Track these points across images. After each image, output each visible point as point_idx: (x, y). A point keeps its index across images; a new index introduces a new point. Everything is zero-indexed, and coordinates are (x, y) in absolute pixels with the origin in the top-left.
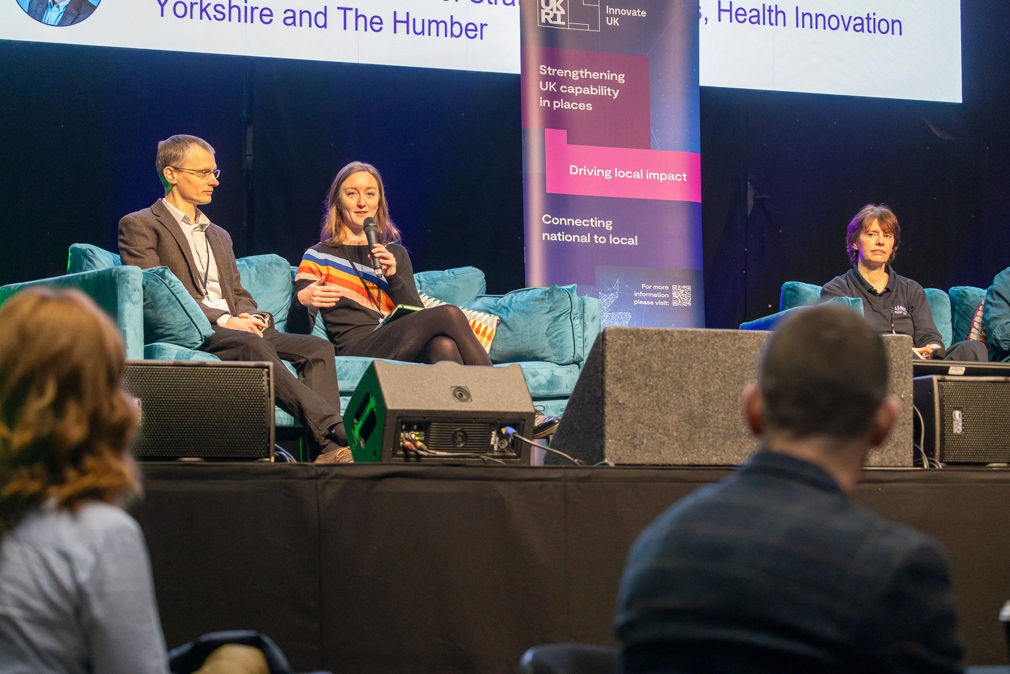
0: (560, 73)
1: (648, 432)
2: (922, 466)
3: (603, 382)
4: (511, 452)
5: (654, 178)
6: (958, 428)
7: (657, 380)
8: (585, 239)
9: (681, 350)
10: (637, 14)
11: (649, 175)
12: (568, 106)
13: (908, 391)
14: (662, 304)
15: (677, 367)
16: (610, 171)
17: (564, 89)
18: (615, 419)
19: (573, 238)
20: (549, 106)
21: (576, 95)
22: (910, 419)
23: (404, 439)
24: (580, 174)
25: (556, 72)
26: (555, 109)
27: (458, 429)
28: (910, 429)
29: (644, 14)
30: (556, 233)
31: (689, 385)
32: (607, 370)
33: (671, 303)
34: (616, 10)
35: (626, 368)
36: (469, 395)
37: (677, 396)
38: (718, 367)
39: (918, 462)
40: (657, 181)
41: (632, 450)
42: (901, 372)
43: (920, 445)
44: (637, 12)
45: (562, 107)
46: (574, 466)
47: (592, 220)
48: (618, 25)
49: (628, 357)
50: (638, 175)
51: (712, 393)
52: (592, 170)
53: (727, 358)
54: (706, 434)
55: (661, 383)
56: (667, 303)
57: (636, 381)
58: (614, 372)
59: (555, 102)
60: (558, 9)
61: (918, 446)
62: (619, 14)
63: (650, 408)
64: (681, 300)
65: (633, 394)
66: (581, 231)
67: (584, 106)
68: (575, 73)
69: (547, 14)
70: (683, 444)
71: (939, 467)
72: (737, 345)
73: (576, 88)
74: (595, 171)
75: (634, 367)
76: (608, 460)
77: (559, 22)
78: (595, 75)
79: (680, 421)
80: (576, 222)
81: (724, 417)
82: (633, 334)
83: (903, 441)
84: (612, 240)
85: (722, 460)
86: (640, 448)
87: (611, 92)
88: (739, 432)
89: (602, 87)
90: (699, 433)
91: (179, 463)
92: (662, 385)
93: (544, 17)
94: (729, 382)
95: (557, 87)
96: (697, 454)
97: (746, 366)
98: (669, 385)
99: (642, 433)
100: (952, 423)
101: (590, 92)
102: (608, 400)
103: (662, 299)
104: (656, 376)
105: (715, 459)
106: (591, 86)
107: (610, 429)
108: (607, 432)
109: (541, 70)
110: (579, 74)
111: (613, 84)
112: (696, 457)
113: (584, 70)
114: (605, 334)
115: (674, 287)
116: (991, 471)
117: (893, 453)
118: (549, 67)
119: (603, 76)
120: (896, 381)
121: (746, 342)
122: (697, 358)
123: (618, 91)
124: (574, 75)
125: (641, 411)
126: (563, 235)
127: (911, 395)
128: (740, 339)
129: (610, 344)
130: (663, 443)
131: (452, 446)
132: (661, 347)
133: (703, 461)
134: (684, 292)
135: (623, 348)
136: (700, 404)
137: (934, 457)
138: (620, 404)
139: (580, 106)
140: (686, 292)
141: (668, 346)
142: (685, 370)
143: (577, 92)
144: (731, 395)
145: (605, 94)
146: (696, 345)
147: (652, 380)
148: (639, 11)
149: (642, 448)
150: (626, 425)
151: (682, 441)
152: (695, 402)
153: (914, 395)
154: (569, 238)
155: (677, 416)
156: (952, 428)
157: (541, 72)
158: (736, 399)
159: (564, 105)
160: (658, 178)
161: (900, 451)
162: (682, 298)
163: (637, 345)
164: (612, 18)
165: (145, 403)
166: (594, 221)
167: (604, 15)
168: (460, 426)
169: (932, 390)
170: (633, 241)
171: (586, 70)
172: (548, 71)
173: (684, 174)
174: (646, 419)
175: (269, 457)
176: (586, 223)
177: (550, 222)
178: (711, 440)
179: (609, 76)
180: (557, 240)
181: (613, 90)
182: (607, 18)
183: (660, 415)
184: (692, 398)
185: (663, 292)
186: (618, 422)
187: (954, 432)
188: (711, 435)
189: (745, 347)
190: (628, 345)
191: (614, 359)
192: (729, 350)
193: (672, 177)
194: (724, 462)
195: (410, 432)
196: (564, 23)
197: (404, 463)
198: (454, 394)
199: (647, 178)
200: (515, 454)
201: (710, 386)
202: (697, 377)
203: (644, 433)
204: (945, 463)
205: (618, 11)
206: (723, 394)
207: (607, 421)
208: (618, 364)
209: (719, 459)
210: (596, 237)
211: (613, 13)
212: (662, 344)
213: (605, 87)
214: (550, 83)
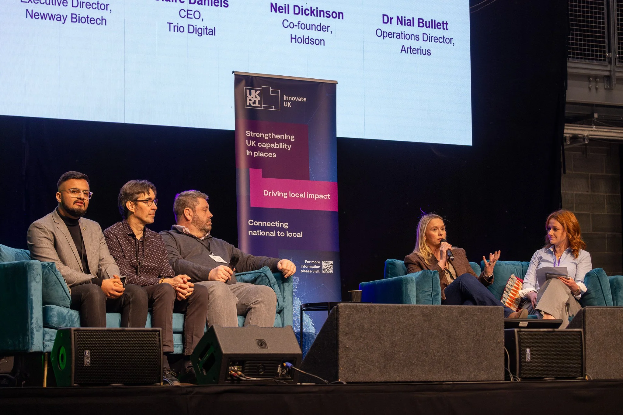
0: (258, 135)
1: (362, 363)
2: (511, 380)
3: (337, 335)
4: (288, 376)
5: (312, 197)
6: (528, 358)
7: (367, 334)
8: (272, 234)
9: (380, 316)
10: (301, 100)
11: (309, 196)
12: (262, 155)
13: (502, 338)
14: (316, 272)
15: (378, 326)
16: (286, 193)
17: (260, 145)
18: (344, 356)
19: (265, 233)
20: (252, 155)
21: (267, 148)
22: (503, 353)
23: (231, 370)
24: (270, 195)
25: (255, 135)
26: (255, 157)
27: (260, 364)
28: (503, 359)
29: (305, 100)
30: (256, 231)
31: (384, 337)
32: (340, 329)
33: (321, 271)
34: (289, 97)
35: (350, 327)
36: (266, 344)
37: (378, 343)
38: (400, 326)
39: (507, 378)
40: (313, 199)
41: (354, 374)
42: (498, 327)
43: (508, 369)
44: (301, 99)
45: (259, 156)
46: (325, 384)
47: (276, 223)
48: (291, 106)
49: (351, 321)
50: (302, 196)
51: (397, 341)
52: (277, 193)
53: (404, 321)
54: (393, 364)
55: (369, 336)
56: (319, 272)
57: (356, 334)
58: (344, 330)
59: (255, 153)
60: (256, 97)
61: (507, 369)
62: (291, 100)
63: (363, 350)
64: (327, 270)
65: (354, 342)
66: (270, 229)
67: (272, 155)
68: (266, 135)
69: (250, 100)
70: (381, 370)
71: (519, 380)
72: (410, 313)
73: (267, 144)
74: (278, 193)
75: (355, 327)
76: (340, 380)
77: (257, 105)
78: (278, 137)
79: (379, 357)
80: (267, 224)
81: (403, 354)
82: (354, 308)
83: (499, 366)
84: (288, 235)
85: (402, 378)
86: (358, 373)
87: (287, 147)
88: (411, 363)
89: (282, 143)
90: (390, 363)
91: (110, 387)
92: (370, 337)
93: (248, 102)
94: (406, 334)
95: (256, 144)
96: (389, 376)
97: (415, 325)
98: (373, 337)
99: (359, 364)
100: (525, 356)
101: (275, 146)
102: (340, 345)
103: (316, 269)
104: (367, 331)
105: (398, 378)
106: (276, 143)
107: (342, 362)
108: (340, 364)
109: (247, 134)
110: (269, 136)
111: (288, 142)
112: (388, 378)
113: (271, 134)
114: (339, 308)
115: (323, 262)
116: (546, 382)
117: (494, 373)
118: (252, 132)
119: (282, 137)
120: (496, 332)
121: (415, 312)
122: (389, 321)
123: (291, 146)
124: (266, 137)
125: (358, 351)
126: (260, 232)
127: (503, 340)
128: (411, 310)
129: (341, 314)
130: (370, 370)
131: (257, 374)
132: (369, 315)
133: (392, 380)
134: (329, 265)
135: (349, 316)
136: (390, 347)
137: (516, 375)
138: (347, 348)
139: (269, 155)
140: (330, 265)
141: (373, 315)
142: (382, 328)
143: (267, 146)
144: (407, 342)
145: (284, 148)
146: (388, 314)
147: (364, 334)
148: (302, 98)
149: (359, 373)
150: (350, 360)
151: (380, 368)
152: (387, 346)
153: (505, 340)
154: (263, 233)
155: (377, 354)
156: (525, 358)
157: (247, 135)
158: (410, 344)
159: (260, 154)
160: (314, 198)
161: (498, 372)
162: (328, 268)
163: (356, 314)
164: (287, 102)
165: (93, 352)
166: (277, 223)
167: (282, 100)
168: (262, 362)
169: (514, 337)
170: (300, 235)
171: (272, 133)
172: (251, 134)
173: (329, 194)
174: (361, 356)
175: (160, 383)
176: (273, 224)
177: (253, 224)
178: (396, 368)
179: (286, 137)
180: (256, 235)
181: (288, 145)
182: (284, 102)
183: (369, 354)
184: (386, 343)
185: (317, 265)
186: (346, 358)
187: (527, 360)
188: (396, 365)
189: (414, 314)
190: (351, 314)
191: (343, 322)
192: (406, 316)
193: (322, 197)
194: (403, 380)
195: (234, 366)
196: (260, 106)
197: (231, 384)
198: (258, 344)
199: (308, 197)
200: (290, 378)
201: (396, 337)
202: (388, 332)
203: (360, 364)
204: (521, 378)
205: (290, 98)
206: (402, 341)
207: (340, 358)
208: (346, 325)
209: (400, 378)
210: (279, 233)
211: (288, 99)
212: (370, 313)
213: (283, 143)
214: (252, 141)
